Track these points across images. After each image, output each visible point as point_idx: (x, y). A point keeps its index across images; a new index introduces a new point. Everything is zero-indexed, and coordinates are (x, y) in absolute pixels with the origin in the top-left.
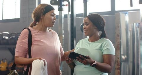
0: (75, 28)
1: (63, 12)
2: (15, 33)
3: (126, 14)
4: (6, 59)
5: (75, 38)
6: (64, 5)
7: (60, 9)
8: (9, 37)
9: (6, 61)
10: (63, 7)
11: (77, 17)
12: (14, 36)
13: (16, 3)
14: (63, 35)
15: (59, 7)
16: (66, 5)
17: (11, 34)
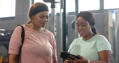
0: (67, 25)
1: (55, 9)
2: (10, 30)
3: (113, 12)
4: (2, 54)
5: (67, 35)
6: (56, 3)
7: (53, 6)
8: (5, 34)
9: (2, 56)
10: (55, 4)
11: (68, 15)
12: (9, 33)
13: (11, 2)
14: (55, 32)
15: (51, 4)
16: (59, 2)
17: (7, 31)
